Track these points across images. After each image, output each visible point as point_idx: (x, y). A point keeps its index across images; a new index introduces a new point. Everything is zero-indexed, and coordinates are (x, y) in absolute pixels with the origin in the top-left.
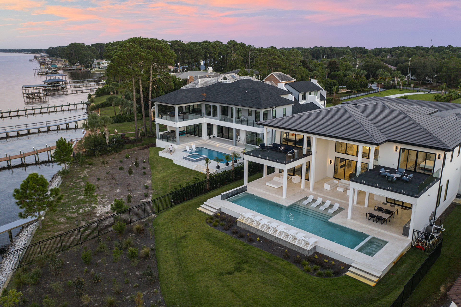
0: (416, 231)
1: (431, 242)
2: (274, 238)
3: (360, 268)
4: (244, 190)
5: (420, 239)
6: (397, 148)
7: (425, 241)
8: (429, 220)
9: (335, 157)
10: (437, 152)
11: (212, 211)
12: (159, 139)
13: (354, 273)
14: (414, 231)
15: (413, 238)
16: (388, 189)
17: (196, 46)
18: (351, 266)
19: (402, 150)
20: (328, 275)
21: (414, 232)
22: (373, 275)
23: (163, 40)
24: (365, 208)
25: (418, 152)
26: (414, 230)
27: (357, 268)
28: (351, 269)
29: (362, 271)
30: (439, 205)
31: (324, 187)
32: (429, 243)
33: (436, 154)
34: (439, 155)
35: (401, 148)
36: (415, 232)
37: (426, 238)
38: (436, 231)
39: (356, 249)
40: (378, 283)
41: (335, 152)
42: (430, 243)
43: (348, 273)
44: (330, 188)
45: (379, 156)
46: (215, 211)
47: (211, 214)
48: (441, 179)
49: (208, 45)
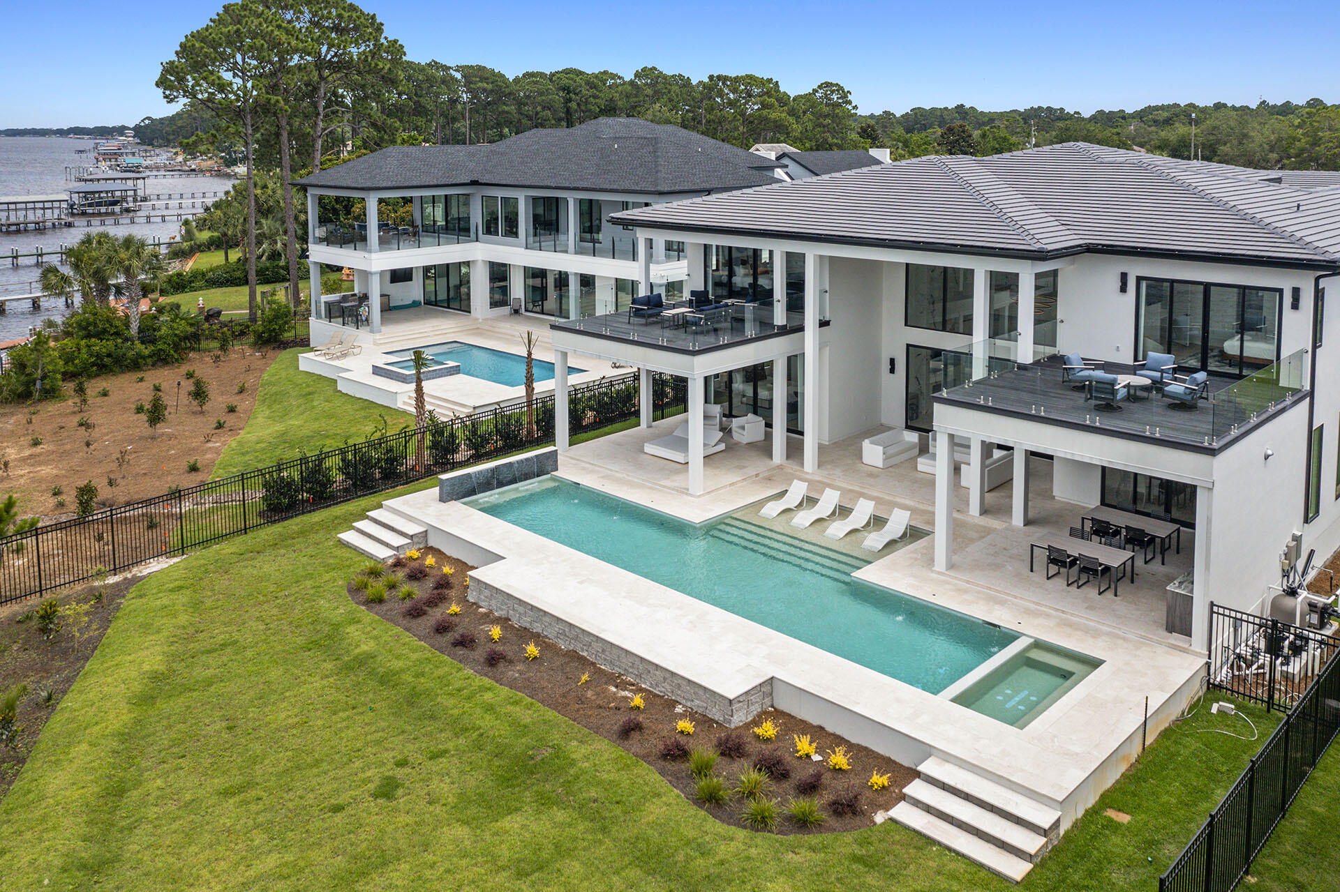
0: (1221, 611)
1: (1295, 667)
2: (597, 646)
3: (959, 786)
4: (545, 466)
5: (1243, 650)
6: (1124, 277)
7: (1264, 659)
8: (1280, 573)
9: (908, 346)
10: (1285, 281)
11: (387, 545)
12: (318, 316)
13: (928, 809)
14: (1212, 612)
15: (1213, 647)
16: (1088, 426)
17: (536, 83)
18: (918, 774)
19: (1144, 284)
20: (802, 823)
21: (1215, 616)
22: (1018, 821)
23: (436, 63)
24: (1012, 529)
25: (1207, 287)
26: (1212, 604)
27: (944, 787)
28: (915, 789)
29: (967, 797)
30: (1317, 512)
31: (860, 456)
32: (1285, 668)
33: (1281, 291)
34: (1296, 292)
35: (1139, 279)
36: (1218, 613)
37: (1274, 647)
38: (1315, 619)
39: (954, 695)
40: (1041, 862)
41: (906, 325)
42: (1290, 670)
43: (902, 812)
44: (884, 460)
45: (1059, 317)
46: (398, 541)
47: (382, 553)
48: (1311, 394)
49: (575, 82)
